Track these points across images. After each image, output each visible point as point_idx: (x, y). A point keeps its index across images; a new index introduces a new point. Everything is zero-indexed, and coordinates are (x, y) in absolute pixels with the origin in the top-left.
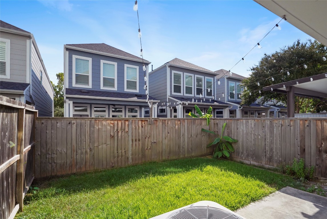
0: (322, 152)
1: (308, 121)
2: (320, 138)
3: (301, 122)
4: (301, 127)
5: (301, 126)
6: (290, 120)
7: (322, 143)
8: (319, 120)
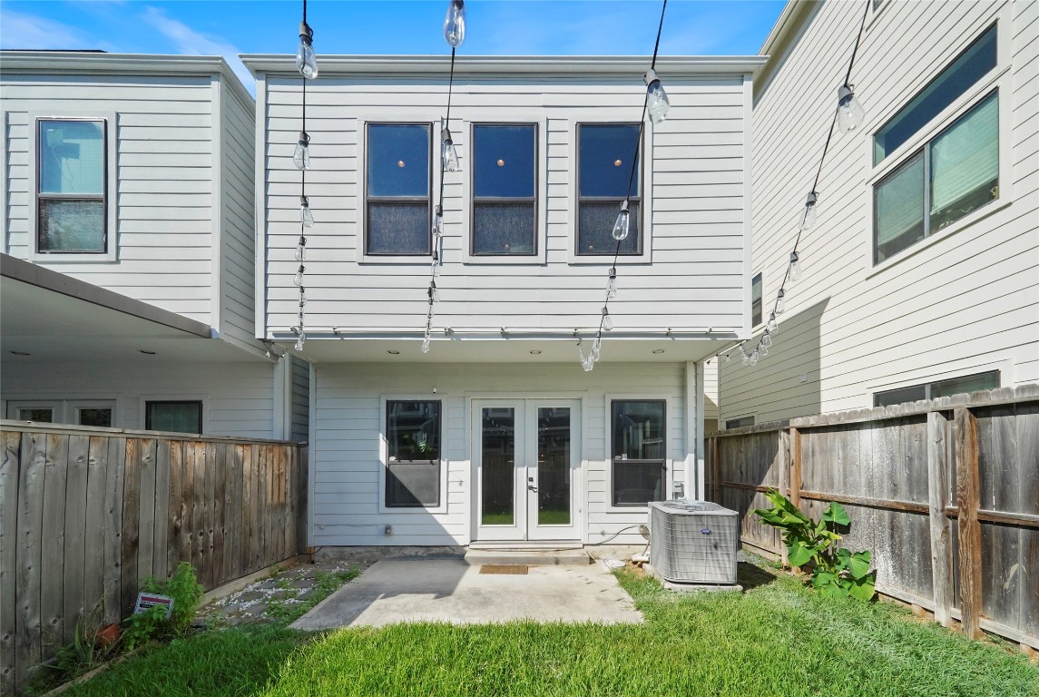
0: (182, 531)
1: (150, 443)
2: (179, 492)
3: (130, 446)
4: (128, 463)
5: (129, 458)
6: (87, 438)
7: (182, 507)
8: (178, 441)
